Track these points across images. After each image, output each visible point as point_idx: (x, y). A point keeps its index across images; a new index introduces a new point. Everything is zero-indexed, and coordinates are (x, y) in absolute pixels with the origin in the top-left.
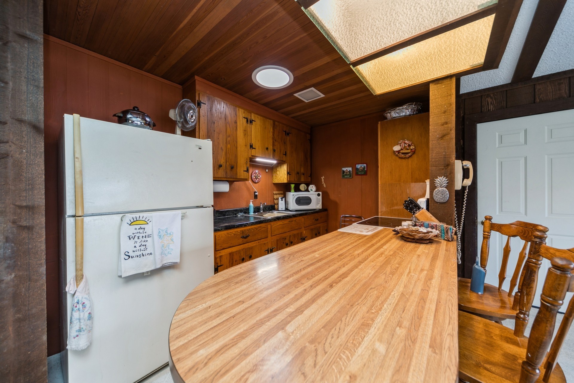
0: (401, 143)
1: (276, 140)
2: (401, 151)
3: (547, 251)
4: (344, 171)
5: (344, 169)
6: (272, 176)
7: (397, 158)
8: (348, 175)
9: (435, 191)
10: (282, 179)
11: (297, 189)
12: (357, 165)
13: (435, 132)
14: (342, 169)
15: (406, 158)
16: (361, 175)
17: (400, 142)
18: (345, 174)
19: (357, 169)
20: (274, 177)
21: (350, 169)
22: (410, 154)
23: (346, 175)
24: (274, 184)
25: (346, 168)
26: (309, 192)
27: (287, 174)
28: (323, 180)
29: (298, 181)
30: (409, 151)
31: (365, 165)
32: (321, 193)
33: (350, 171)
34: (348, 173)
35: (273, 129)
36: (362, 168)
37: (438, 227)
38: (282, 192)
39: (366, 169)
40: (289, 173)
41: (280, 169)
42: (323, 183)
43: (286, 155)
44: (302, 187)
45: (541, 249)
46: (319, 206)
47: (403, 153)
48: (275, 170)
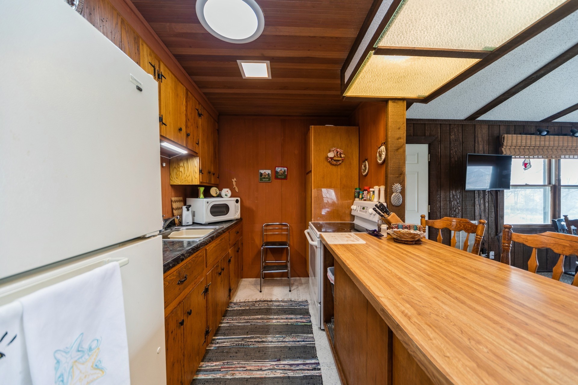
0: (334, 151)
1: (188, 120)
2: (334, 158)
3: (519, 237)
4: (261, 174)
5: (262, 171)
6: (170, 174)
7: (329, 164)
8: (267, 178)
9: (392, 196)
10: (190, 178)
11: (207, 195)
12: (277, 168)
13: (393, 144)
14: (259, 171)
15: (337, 165)
16: (281, 179)
17: (333, 149)
18: (263, 176)
19: (276, 172)
20: (174, 174)
21: (269, 172)
22: (340, 162)
23: (264, 178)
24: (173, 186)
25: (265, 171)
26: (222, 197)
27: (200, 173)
28: (234, 183)
29: (209, 183)
30: (340, 159)
31: (286, 169)
32: (239, 199)
33: (269, 174)
34: (267, 176)
35: (186, 102)
36: (282, 172)
37: (411, 227)
38: (181, 198)
39: (286, 173)
40: (201, 170)
41: (185, 165)
42: (235, 186)
43: (198, 144)
44: (213, 191)
45: (513, 236)
46: (238, 216)
47: (335, 160)
48: (175, 165)
